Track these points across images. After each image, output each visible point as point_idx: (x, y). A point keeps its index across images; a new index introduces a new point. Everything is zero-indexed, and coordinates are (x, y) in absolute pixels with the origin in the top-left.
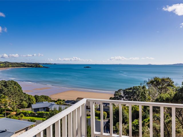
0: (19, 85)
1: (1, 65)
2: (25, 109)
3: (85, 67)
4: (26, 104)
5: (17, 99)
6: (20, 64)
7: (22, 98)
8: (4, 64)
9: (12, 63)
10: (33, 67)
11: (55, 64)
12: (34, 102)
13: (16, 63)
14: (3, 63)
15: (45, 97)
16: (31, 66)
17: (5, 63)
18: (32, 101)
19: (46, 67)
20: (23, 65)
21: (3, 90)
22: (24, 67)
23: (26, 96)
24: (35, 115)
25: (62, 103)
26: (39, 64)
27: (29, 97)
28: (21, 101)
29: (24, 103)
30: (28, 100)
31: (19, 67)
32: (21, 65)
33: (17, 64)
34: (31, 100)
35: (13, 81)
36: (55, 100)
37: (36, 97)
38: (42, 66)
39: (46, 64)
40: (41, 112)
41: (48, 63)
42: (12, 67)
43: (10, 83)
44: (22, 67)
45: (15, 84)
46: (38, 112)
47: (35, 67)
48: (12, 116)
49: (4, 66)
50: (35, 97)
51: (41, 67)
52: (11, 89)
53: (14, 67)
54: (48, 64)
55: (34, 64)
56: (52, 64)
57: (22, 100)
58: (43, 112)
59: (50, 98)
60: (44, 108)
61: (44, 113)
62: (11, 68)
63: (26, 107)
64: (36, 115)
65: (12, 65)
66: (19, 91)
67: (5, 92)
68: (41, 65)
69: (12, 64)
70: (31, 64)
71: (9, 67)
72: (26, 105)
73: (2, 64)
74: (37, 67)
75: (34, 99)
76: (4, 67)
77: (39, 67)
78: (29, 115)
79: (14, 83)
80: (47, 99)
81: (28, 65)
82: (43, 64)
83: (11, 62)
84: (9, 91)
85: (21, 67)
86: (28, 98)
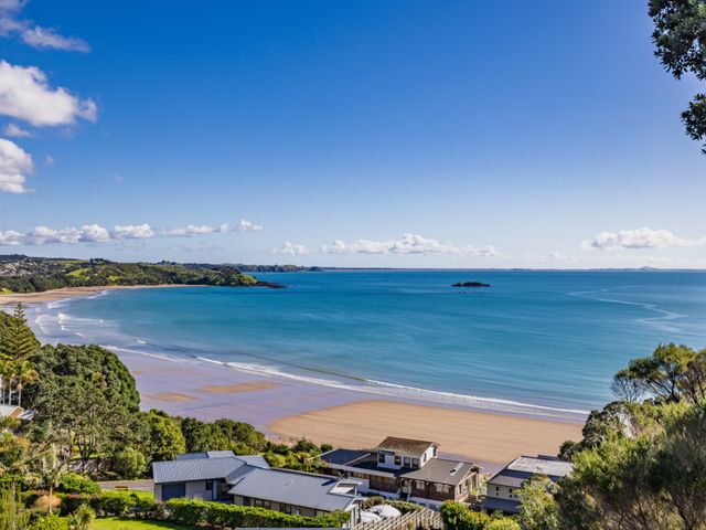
0: (126, 370)
1: (76, 273)
2: (137, 480)
3: (458, 285)
4: (138, 457)
5: (98, 435)
6: (156, 270)
7: (121, 430)
8: (86, 270)
9: (119, 266)
10: (213, 283)
11: (314, 269)
12: (175, 449)
13: (138, 264)
14: (84, 265)
15: (234, 428)
16: (205, 281)
17: (93, 263)
18: (169, 444)
19: (270, 286)
20: (169, 274)
21: (37, 389)
22: (173, 286)
23: (139, 422)
24: (161, 514)
25: (309, 459)
26: (243, 268)
27: (154, 428)
28: (114, 445)
29: (129, 455)
30: (148, 442)
31: (151, 282)
32: (160, 276)
33: (143, 267)
34: (164, 442)
35: (98, 349)
36: (286, 443)
37: (190, 429)
38: (255, 281)
39: (273, 269)
40: (185, 501)
41: (281, 263)
42: (121, 282)
43: (85, 357)
44: (165, 286)
45: (105, 362)
46: (173, 501)
47: (222, 285)
48: (44, 515)
49: (88, 278)
50: (183, 430)
51: (247, 285)
52: (73, 385)
53: (129, 283)
54: (281, 270)
55: (216, 268)
56: (303, 268)
57: (123, 440)
58: (198, 501)
59: (259, 435)
60: (209, 484)
61: (202, 508)
62: (116, 287)
63: (139, 473)
64: (167, 513)
65: (119, 274)
66: (108, 397)
67: (44, 399)
68: (247, 276)
69: (121, 268)
70: (205, 270)
71: (106, 283)
72: (139, 464)
73: (80, 271)
74: (227, 283)
75: (179, 437)
76: (89, 284)
77: (240, 284)
78: (133, 515)
79: (101, 357)
80: (245, 439)
81: (189, 276)
82: (260, 269)
83: (119, 262)
84: (61, 393)
85: (157, 284)
86: (148, 429)
